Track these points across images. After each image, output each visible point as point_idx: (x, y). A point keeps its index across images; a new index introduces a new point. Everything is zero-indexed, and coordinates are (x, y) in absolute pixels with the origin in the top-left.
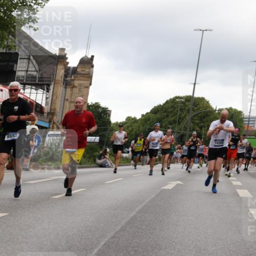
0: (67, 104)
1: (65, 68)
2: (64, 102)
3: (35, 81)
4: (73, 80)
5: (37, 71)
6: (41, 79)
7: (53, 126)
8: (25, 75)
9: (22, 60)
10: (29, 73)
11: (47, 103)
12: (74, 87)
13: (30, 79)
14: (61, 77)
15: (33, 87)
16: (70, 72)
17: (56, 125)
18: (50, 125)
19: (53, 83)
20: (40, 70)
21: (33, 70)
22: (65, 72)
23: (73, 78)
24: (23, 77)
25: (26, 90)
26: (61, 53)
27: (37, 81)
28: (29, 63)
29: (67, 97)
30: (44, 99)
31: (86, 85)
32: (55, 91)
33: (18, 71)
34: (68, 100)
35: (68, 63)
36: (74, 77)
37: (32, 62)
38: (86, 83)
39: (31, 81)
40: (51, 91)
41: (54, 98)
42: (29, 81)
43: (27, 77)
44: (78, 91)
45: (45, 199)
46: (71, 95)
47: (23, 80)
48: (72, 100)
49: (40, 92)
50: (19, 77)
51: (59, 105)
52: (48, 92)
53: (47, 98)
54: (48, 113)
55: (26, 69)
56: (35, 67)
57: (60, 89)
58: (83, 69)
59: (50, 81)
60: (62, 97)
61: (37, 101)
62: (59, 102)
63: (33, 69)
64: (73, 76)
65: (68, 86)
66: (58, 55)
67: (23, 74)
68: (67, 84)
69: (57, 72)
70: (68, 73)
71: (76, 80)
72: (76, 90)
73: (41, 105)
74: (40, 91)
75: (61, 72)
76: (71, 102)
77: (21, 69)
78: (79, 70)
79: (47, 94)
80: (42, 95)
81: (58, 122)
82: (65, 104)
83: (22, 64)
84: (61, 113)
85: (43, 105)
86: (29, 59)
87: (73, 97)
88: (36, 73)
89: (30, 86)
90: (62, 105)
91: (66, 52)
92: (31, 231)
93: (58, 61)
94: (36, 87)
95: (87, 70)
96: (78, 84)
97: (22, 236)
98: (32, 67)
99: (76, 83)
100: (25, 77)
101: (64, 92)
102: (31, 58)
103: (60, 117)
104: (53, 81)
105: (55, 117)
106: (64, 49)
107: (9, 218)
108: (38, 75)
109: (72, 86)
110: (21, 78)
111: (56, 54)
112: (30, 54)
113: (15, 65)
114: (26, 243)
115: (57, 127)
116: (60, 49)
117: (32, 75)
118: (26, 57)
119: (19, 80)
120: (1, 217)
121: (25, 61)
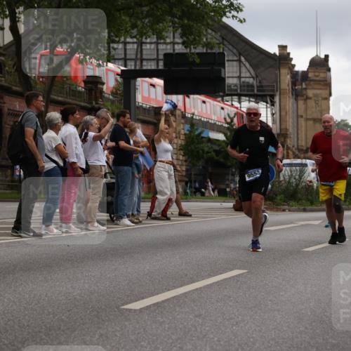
0: (302, 122)
1: (291, 73)
2: (297, 120)
3: (253, 91)
4: (306, 89)
5: (253, 78)
6: (260, 87)
7: (288, 153)
8: (238, 82)
9: (230, 63)
10: (243, 80)
11: (274, 121)
12: (307, 98)
13: (246, 88)
14: (288, 85)
15: (251, 99)
16: (299, 78)
17: (292, 150)
19: (278, 94)
20: (257, 76)
22: (292, 77)
23: (304, 86)
24: (236, 85)
25: (242, 103)
26: (282, 52)
27: (256, 92)
28: (240, 67)
29: (300, 113)
30: (269, 115)
31: (324, 96)
32: (282, 104)
33: (228, 77)
34: (302, 116)
35: (294, 66)
36: (306, 85)
37: (245, 66)
38: (324, 93)
39: (248, 91)
40: (277, 104)
41: (283, 113)
42: (244, 91)
43: (241, 86)
44: (314, 104)
45: (293, 253)
46: (306, 109)
47: (236, 90)
48: (308, 117)
49: (263, 106)
50: (230, 86)
51: (291, 124)
52: (273, 105)
53: (273, 114)
54: (279, 135)
55: (238, 74)
56: (249, 71)
57: (289, 102)
58: (317, 74)
59: (273, 91)
60: (293, 112)
62: (291, 120)
63: (248, 75)
64: (304, 84)
65: (299, 98)
66: (278, 54)
67: (235, 81)
68: (297, 95)
69: (281, 78)
70: (297, 80)
71: (310, 89)
72: (311, 103)
75: (286, 79)
76: (307, 120)
77: (231, 75)
78: (310, 75)
79: (272, 109)
80: (265, 109)
81: (293, 146)
82: (299, 122)
83: (231, 68)
84: (296, 135)
85: (270, 124)
86: (240, 61)
87: (309, 112)
88: (252, 79)
89: (247, 98)
90: (296, 124)
91: (288, 51)
92: (282, 295)
93: (280, 63)
94: (256, 99)
95: (322, 75)
96: (314, 94)
97: (270, 301)
98: (246, 72)
99: (310, 93)
100: (239, 86)
101: (295, 105)
102: (242, 59)
103: (296, 140)
104: (277, 91)
105: (288, 141)
106: (286, 47)
107: (249, 276)
108: (255, 82)
109: (305, 97)
110: (233, 88)
111: (275, 54)
112: (240, 54)
113: (223, 70)
114: (279, 311)
115: (294, 153)
116: (279, 46)
117: (248, 83)
118: (235, 58)
119: (231, 90)
120: (239, 275)
121: (235, 63)
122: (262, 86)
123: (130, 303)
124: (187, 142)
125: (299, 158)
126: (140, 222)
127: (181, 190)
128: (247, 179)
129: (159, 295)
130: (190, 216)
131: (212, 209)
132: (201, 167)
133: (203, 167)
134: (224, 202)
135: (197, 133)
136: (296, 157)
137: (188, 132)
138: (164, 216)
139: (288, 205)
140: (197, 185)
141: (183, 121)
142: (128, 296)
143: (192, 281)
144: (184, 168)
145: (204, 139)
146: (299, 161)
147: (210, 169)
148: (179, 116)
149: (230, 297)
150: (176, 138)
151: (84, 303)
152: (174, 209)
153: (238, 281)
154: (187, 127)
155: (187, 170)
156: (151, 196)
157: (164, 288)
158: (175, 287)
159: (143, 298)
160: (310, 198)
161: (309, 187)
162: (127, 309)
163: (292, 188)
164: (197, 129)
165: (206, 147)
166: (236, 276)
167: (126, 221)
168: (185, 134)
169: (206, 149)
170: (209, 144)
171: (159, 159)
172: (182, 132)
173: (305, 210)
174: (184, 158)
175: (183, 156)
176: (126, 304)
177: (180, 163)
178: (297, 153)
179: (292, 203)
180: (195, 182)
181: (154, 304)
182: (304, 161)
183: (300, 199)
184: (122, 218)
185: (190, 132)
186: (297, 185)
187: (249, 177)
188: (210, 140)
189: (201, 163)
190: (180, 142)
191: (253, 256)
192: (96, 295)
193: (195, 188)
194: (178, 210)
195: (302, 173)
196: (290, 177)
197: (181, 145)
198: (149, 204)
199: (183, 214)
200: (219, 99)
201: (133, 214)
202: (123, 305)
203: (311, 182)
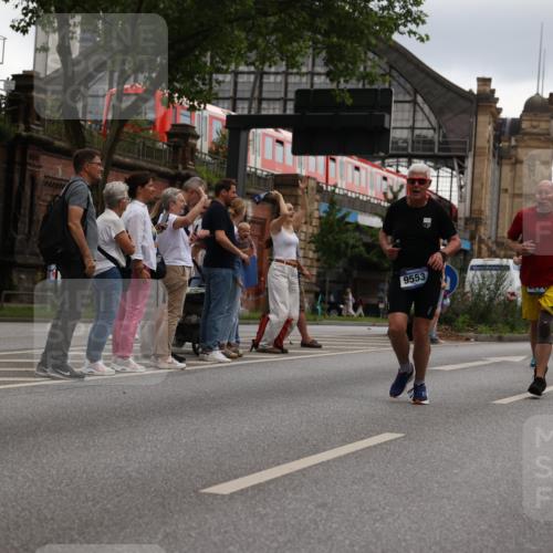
0: (506, 199)
1: (495, 122)
2: (499, 197)
3: (432, 150)
4: (515, 147)
5: (434, 130)
6: (444, 145)
7: (480, 248)
8: (410, 136)
9: (399, 105)
10: (417, 132)
11: (461, 198)
12: (517, 162)
13: (421, 145)
14: (489, 141)
16: (507, 129)
17: (487, 245)
18: (472, 244)
19: (471, 154)
20: (440, 127)
21: (426, 126)
22: (495, 129)
23: (513, 143)
24: (405, 141)
26: (482, 88)
27: (436, 151)
28: (414, 111)
29: (504, 186)
30: (455, 188)
32: (476, 171)
33: (394, 128)
34: (506, 190)
35: (500, 110)
36: (516, 140)
37: (422, 109)
39: (424, 150)
40: (469, 171)
41: (477, 186)
42: (418, 150)
43: (413, 142)
45: (477, 407)
46: (514, 179)
47: (406, 149)
48: (516, 192)
49: (445, 174)
50: (397, 143)
51: (488, 202)
52: (462, 172)
53: (461, 187)
54: (467, 220)
55: (410, 123)
56: (428, 119)
57: (488, 168)
58: (535, 123)
59: (464, 150)
60: (493, 184)
61: (440, 194)
62: (489, 196)
63: (426, 124)
64: (513, 140)
65: (504, 161)
66: (475, 92)
67: (405, 134)
68: (502, 156)
69: (478, 129)
70: (503, 133)
71: (522, 147)
73: (449, 202)
74: (445, 172)
75: (485, 130)
76: (514, 196)
77: (398, 125)
78: (525, 125)
79: (460, 179)
80: (449, 179)
81: (489, 238)
82: (502, 199)
83: (400, 114)
84: (494, 218)
85: (455, 202)
86: (415, 102)
87: (518, 184)
88: (431, 132)
89: (423, 161)
90: (495, 203)
92: (456, 474)
93: (478, 106)
94: (436, 163)
95: (543, 125)
97: (437, 482)
98: (423, 120)
99: (522, 154)
100: (410, 142)
101: (497, 173)
102: (419, 99)
103: (494, 227)
104: (470, 150)
105: (482, 229)
106: (489, 80)
107: (406, 442)
108: (436, 136)
109: (513, 160)
110: (400, 144)
111: (471, 92)
112: (416, 92)
113: (387, 117)
114: (449, 498)
115: (489, 249)
116: (479, 80)
117: (425, 137)
118: (408, 98)
119: (398, 148)
120: (391, 441)
121: (407, 106)
122: (447, 143)
123: (216, 484)
124: (322, 231)
125: (497, 257)
126: (240, 356)
127: (307, 305)
128: (403, 285)
129: (263, 472)
130: (319, 347)
131: (354, 336)
132: (341, 270)
133: (345, 270)
134: (374, 325)
135: (339, 215)
136: (493, 255)
137: (324, 215)
138: (278, 347)
139: (475, 331)
140: (332, 298)
141: (318, 197)
142: (213, 473)
143: (316, 450)
144: (314, 272)
145: (349, 226)
146: (496, 261)
147: (355, 274)
148: (312, 189)
149: (373, 476)
150: (306, 223)
151: (143, 484)
152: (294, 336)
153: (388, 451)
154: (325, 206)
155: (319, 275)
156: (259, 314)
157: (271, 461)
158: (287, 460)
159: (236, 477)
160: (510, 319)
161: (509, 303)
162: (210, 495)
163: (482, 304)
164: (339, 210)
165: (351, 237)
166: (385, 443)
167: (218, 355)
168: (320, 218)
169: (351, 242)
170: (357, 234)
171: (276, 257)
172: (316, 214)
173: (500, 340)
174: (316, 256)
175: (314, 252)
176: (210, 486)
177: (309, 262)
178: (494, 248)
179: (481, 327)
180: (330, 293)
181: (253, 487)
182: (505, 262)
183: (495, 322)
184: (211, 349)
185: (329, 214)
186: (491, 299)
187: (407, 281)
188: (358, 227)
189: (341, 264)
190: (312, 230)
191: (415, 411)
192: (163, 471)
193: (329, 303)
194: (301, 338)
195: (500, 280)
196: (482, 286)
197: (313, 235)
198: (256, 328)
199: (307, 344)
200: (378, 163)
201: (229, 344)
202: (204, 487)
203: (513, 294)
